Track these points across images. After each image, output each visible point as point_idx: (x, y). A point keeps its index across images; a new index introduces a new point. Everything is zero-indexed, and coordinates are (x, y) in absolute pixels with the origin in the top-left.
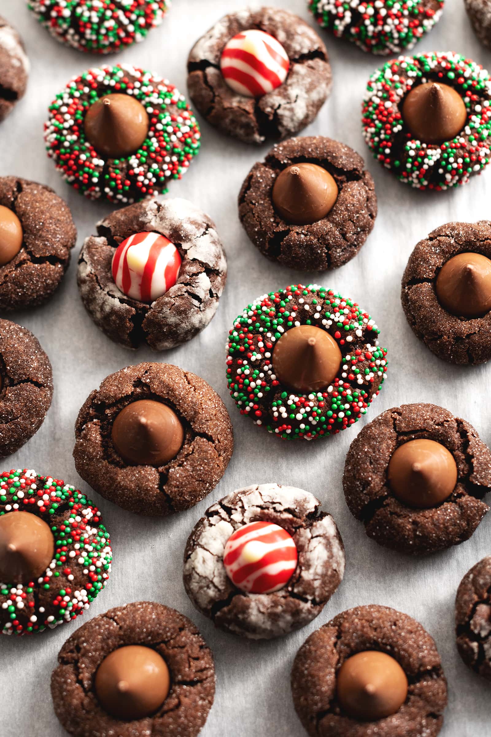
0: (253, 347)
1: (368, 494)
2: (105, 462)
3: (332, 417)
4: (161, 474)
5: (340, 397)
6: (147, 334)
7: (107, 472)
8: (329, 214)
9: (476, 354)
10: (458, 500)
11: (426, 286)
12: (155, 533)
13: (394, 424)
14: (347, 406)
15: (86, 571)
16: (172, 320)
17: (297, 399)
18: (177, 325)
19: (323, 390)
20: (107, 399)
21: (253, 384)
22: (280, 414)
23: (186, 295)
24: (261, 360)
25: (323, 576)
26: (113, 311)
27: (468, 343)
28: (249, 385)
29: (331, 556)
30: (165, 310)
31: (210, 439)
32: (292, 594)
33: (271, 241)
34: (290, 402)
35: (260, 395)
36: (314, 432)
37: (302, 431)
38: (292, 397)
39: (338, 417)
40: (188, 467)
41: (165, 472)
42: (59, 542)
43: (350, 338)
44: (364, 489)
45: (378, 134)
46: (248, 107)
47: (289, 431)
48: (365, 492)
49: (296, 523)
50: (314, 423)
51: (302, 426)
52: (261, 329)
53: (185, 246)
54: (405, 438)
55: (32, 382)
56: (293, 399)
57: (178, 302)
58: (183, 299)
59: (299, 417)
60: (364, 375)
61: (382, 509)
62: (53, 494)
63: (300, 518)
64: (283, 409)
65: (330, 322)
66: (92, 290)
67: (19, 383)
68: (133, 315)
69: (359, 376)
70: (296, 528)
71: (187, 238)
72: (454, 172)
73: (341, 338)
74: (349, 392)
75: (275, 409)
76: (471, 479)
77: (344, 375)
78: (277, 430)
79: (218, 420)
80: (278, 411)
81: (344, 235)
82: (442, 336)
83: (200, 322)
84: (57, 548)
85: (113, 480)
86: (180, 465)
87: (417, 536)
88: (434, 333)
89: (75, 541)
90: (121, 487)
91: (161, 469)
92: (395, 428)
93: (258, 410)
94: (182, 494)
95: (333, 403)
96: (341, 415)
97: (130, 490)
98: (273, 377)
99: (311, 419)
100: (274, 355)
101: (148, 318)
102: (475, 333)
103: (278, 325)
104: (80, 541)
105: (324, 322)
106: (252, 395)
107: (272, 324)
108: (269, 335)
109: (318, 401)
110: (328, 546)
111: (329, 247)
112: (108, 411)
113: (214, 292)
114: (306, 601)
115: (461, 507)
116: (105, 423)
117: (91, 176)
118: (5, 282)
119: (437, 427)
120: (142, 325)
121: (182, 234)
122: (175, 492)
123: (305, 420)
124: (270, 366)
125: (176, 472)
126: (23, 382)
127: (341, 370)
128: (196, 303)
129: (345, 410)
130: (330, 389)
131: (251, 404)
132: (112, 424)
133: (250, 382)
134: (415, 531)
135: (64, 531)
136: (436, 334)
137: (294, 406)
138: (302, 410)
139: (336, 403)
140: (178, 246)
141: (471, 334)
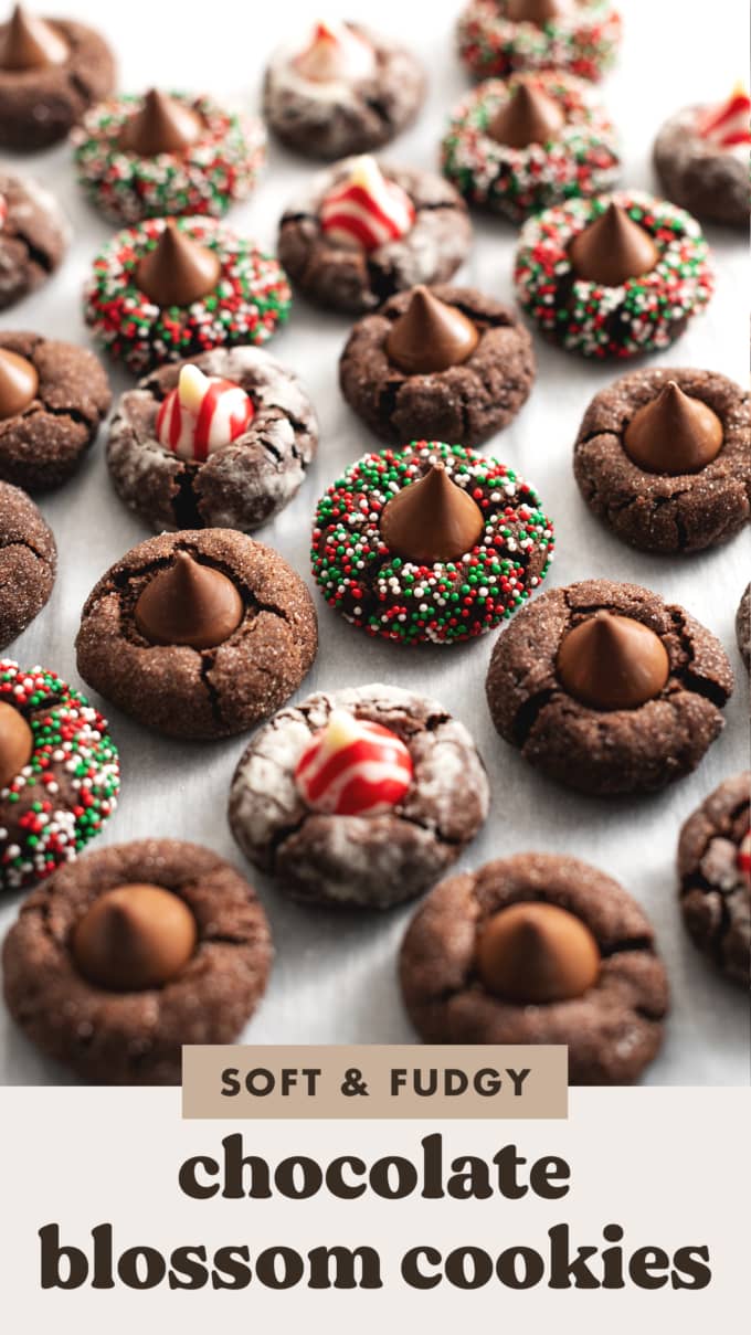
0: (352, 507)
1: (526, 687)
2: (121, 642)
3: (468, 595)
4: (205, 658)
5: (481, 565)
6: (199, 496)
7: (124, 652)
8: (465, 361)
9: (689, 522)
10: (672, 697)
11: (610, 440)
12: (187, 770)
13: (566, 597)
14: (493, 579)
15: (76, 784)
16: (236, 476)
17: (415, 569)
18: (243, 485)
19: (457, 559)
20: (133, 563)
21: (350, 551)
22: (390, 588)
23: (258, 443)
24: (364, 523)
25: (454, 795)
26: (153, 469)
27: (676, 505)
28: (345, 554)
29: (467, 769)
30: (227, 460)
31: (281, 614)
32: (403, 817)
33: (383, 394)
34: (405, 573)
35: (361, 564)
36: (442, 620)
37: (424, 616)
38: (409, 566)
39: (478, 596)
40: (246, 647)
41: (211, 656)
42: (41, 741)
43: (496, 497)
44: (519, 681)
45: (534, 280)
46: (357, 258)
47: (402, 617)
48: (522, 684)
49: (411, 726)
50: (442, 602)
51: (424, 607)
52: (365, 487)
53: (260, 391)
54: (584, 616)
55: (27, 545)
56: (409, 569)
57: (246, 451)
58: (253, 448)
59: (419, 592)
60: (519, 539)
61: (549, 706)
62: (40, 681)
63: (417, 718)
64: (394, 581)
65: (467, 478)
66: (127, 447)
67: (9, 544)
68: (180, 472)
69: (511, 540)
70: (410, 734)
71: (263, 382)
72: (646, 317)
73: (484, 498)
74: (495, 560)
75: (382, 581)
76: (691, 667)
77: (488, 539)
78: (384, 618)
79: (294, 592)
80: (387, 585)
81: (488, 386)
82: (636, 496)
83: (277, 489)
84: (36, 749)
85: (132, 663)
86: (234, 645)
87: (606, 747)
88: (623, 493)
89: (65, 739)
90: (142, 672)
91: (205, 652)
92: (567, 602)
93: (356, 587)
94: (234, 686)
95: (470, 574)
96: (484, 591)
97: (157, 675)
98: (381, 544)
99: (436, 595)
100: (383, 518)
101: (202, 473)
102: (686, 491)
103: (389, 480)
104: (72, 740)
105: (458, 477)
106: (348, 567)
107: (381, 479)
108: (377, 493)
109: (448, 571)
110: (462, 755)
111: (465, 398)
112: (133, 581)
113: (298, 450)
114: (425, 827)
115: (677, 706)
116: (127, 598)
117: (138, 326)
118: (7, 433)
119: (633, 603)
120: (194, 484)
121: (258, 376)
122: (225, 681)
123: (428, 599)
124: (377, 532)
125: (227, 652)
126: (15, 543)
127: (484, 534)
128: (272, 457)
129: (488, 585)
130: (467, 558)
131: (347, 581)
132: (136, 601)
133: (346, 549)
134: (602, 738)
135: (49, 725)
136: (627, 495)
137: (412, 577)
138: (424, 584)
139: (475, 574)
140: (251, 394)
141: (680, 493)
